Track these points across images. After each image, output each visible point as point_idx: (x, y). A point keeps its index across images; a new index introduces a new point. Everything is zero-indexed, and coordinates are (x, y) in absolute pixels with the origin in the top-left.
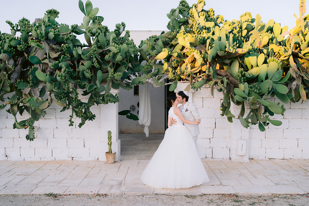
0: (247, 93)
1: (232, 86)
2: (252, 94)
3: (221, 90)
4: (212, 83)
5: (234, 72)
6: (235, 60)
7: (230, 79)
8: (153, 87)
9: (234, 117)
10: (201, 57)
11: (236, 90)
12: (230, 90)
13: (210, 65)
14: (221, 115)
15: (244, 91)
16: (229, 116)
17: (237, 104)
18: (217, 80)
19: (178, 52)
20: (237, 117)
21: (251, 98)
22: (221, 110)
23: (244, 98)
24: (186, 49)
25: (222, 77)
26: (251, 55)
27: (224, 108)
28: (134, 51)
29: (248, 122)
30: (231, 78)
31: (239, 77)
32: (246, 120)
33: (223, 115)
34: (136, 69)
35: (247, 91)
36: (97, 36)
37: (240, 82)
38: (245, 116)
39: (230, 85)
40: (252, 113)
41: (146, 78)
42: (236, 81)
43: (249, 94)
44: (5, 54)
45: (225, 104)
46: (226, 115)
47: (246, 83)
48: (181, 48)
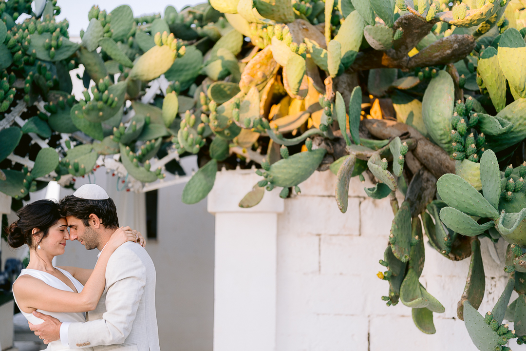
0: (497, 199)
1: (428, 180)
2: (515, 205)
3: (381, 190)
4: (343, 164)
5: (436, 119)
6: (437, 74)
7: (419, 150)
8: (128, 190)
9: (441, 309)
12: (420, 198)
13: (336, 87)
14: (384, 298)
15: (481, 191)
16: (417, 302)
17: (452, 252)
18: (367, 152)
19: (222, 58)
20: (452, 310)
21: (516, 217)
22: (385, 278)
23: (482, 221)
24: (260, 50)
25: (386, 142)
26: (506, 41)
27: (398, 271)
28: (50, 47)
29: (501, 331)
30: (424, 148)
31: (455, 129)
32: (494, 324)
33: (393, 300)
35: (494, 191)
37: (461, 155)
38: (487, 306)
39: (419, 176)
40: (515, 295)
41: (94, 154)
42: (443, 156)
43: (504, 202)
45: (401, 251)
46: (407, 299)
47: (490, 155)
48: (237, 46)
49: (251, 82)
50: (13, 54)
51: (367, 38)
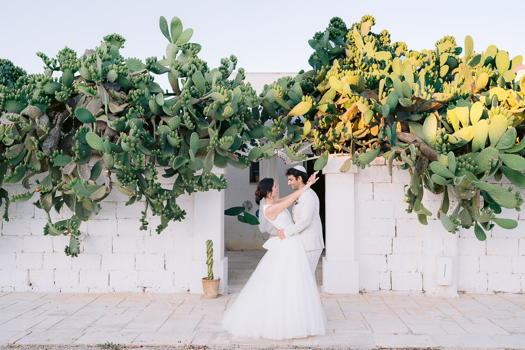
0: (454, 170)
1: (425, 160)
2: (462, 172)
3: (406, 166)
4: (390, 154)
5: (429, 135)
6: (429, 115)
7: (421, 147)
8: (285, 164)
9: (430, 214)
10: (370, 109)
11: (433, 166)
12: (421, 168)
13: (386, 124)
14: (407, 210)
15: (448, 167)
16: (421, 212)
17: (435, 191)
18: (400, 150)
19: (328, 103)
20: (435, 215)
21: (461, 178)
22: (407, 202)
23: (447, 179)
24: (343, 98)
25: (407, 144)
26: (459, 104)
27: (412, 199)
28: (254, 102)
29: (455, 222)
30: (423, 146)
31: (438, 142)
32: (452, 219)
33: (410, 211)
34: (256, 132)
35: (453, 168)
36: (191, 76)
37: (440, 152)
38: (450, 212)
39: (421, 158)
40: (462, 208)
41: (273, 148)
42: (432, 150)
43: (457, 172)
44: (35, 107)
45: (414, 191)
46: (416, 210)
47: (452, 153)
48: (334, 96)
49: (348, 119)
50: (239, 106)
51: (400, 102)
